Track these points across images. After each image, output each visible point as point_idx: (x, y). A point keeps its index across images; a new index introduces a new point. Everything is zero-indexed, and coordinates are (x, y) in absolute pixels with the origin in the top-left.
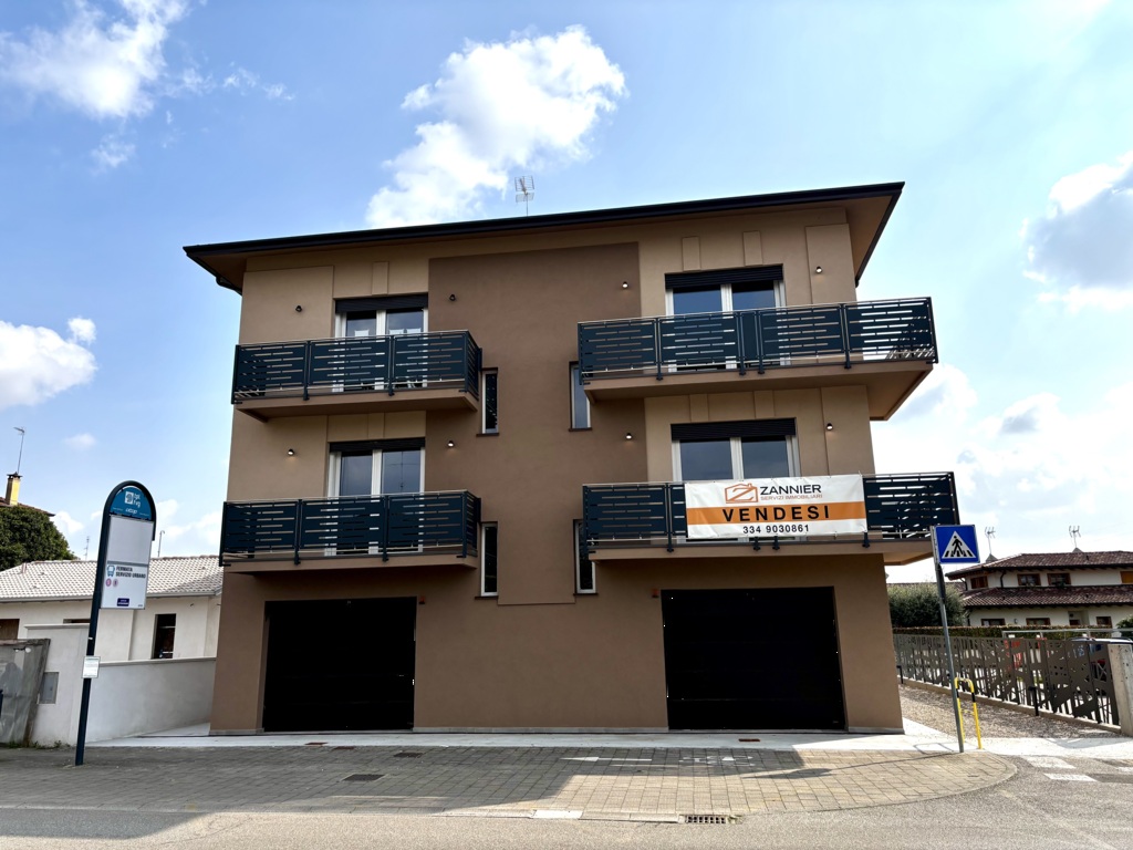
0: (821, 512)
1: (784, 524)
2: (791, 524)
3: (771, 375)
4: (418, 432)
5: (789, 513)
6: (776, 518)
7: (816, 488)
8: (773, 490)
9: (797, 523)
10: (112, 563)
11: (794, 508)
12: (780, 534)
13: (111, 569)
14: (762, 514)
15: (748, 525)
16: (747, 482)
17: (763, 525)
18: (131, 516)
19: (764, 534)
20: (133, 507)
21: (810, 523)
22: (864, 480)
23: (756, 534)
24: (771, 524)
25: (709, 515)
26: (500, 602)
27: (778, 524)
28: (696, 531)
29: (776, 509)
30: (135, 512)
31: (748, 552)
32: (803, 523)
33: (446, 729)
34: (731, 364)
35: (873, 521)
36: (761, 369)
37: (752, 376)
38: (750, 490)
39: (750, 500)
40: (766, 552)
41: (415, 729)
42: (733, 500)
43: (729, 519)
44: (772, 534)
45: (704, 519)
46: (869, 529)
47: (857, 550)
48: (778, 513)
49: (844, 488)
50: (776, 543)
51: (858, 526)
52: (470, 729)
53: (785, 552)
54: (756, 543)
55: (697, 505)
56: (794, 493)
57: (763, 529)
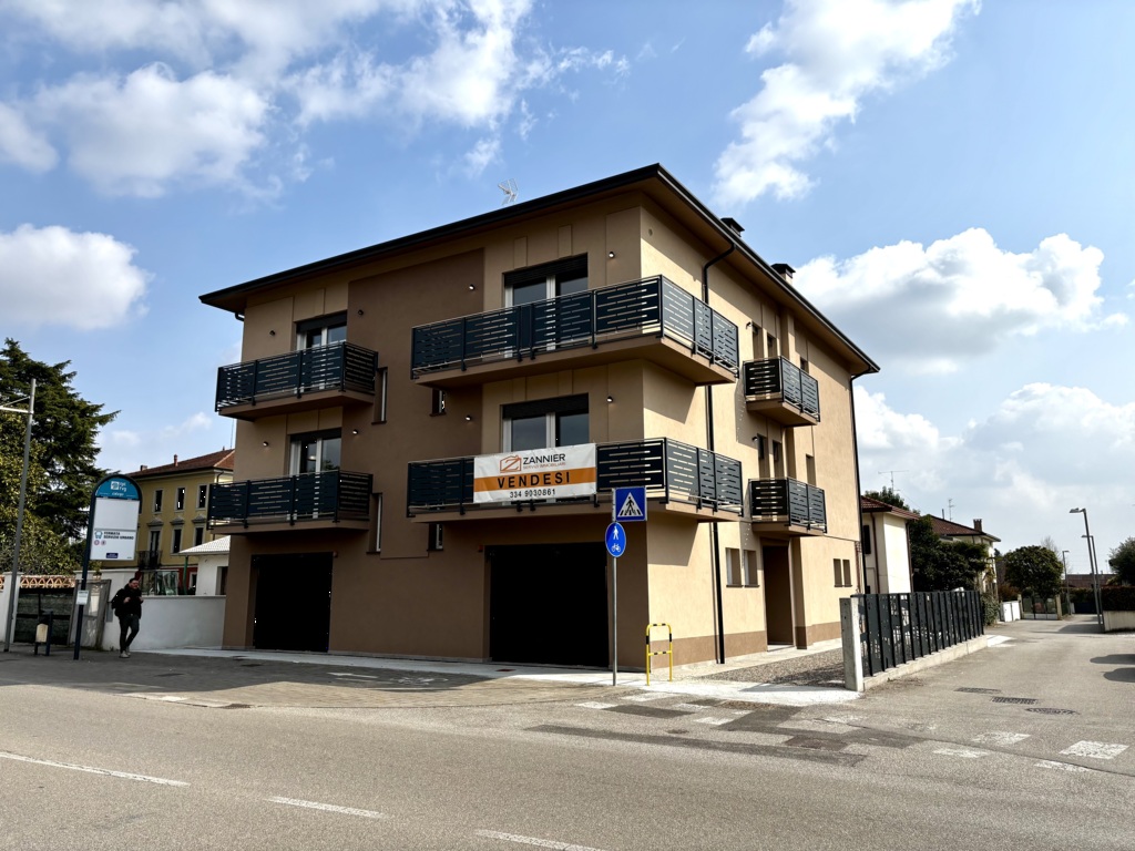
0: (564, 477)
1: (537, 488)
2: (542, 488)
3: (541, 359)
4: (336, 423)
5: (541, 479)
6: (533, 484)
7: (562, 457)
8: (532, 460)
9: (547, 488)
10: (99, 530)
11: (546, 475)
12: (534, 497)
13: (99, 534)
14: (523, 481)
15: (513, 490)
16: (514, 454)
17: (523, 490)
18: (117, 498)
19: (523, 498)
20: (119, 491)
21: (557, 488)
22: (598, 448)
23: (519, 498)
24: (529, 489)
25: (489, 484)
26: (382, 556)
27: (532, 489)
28: (481, 497)
29: (533, 476)
30: (121, 495)
31: (512, 514)
32: (551, 488)
33: (346, 653)
34: (508, 354)
35: (602, 485)
36: (533, 355)
37: (527, 362)
38: (517, 460)
39: (515, 470)
40: (526, 513)
41: (329, 652)
42: (505, 470)
43: (501, 486)
44: (528, 498)
45: (484, 486)
46: (598, 490)
47: (587, 509)
48: (534, 480)
49: (582, 456)
50: (533, 504)
51: (588, 489)
52: (360, 653)
53: (540, 512)
54: (518, 505)
55: (481, 476)
56: (546, 462)
57: (523, 493)
